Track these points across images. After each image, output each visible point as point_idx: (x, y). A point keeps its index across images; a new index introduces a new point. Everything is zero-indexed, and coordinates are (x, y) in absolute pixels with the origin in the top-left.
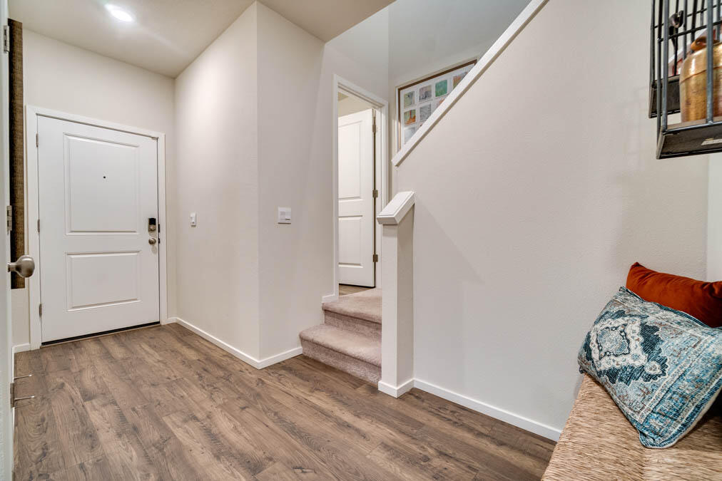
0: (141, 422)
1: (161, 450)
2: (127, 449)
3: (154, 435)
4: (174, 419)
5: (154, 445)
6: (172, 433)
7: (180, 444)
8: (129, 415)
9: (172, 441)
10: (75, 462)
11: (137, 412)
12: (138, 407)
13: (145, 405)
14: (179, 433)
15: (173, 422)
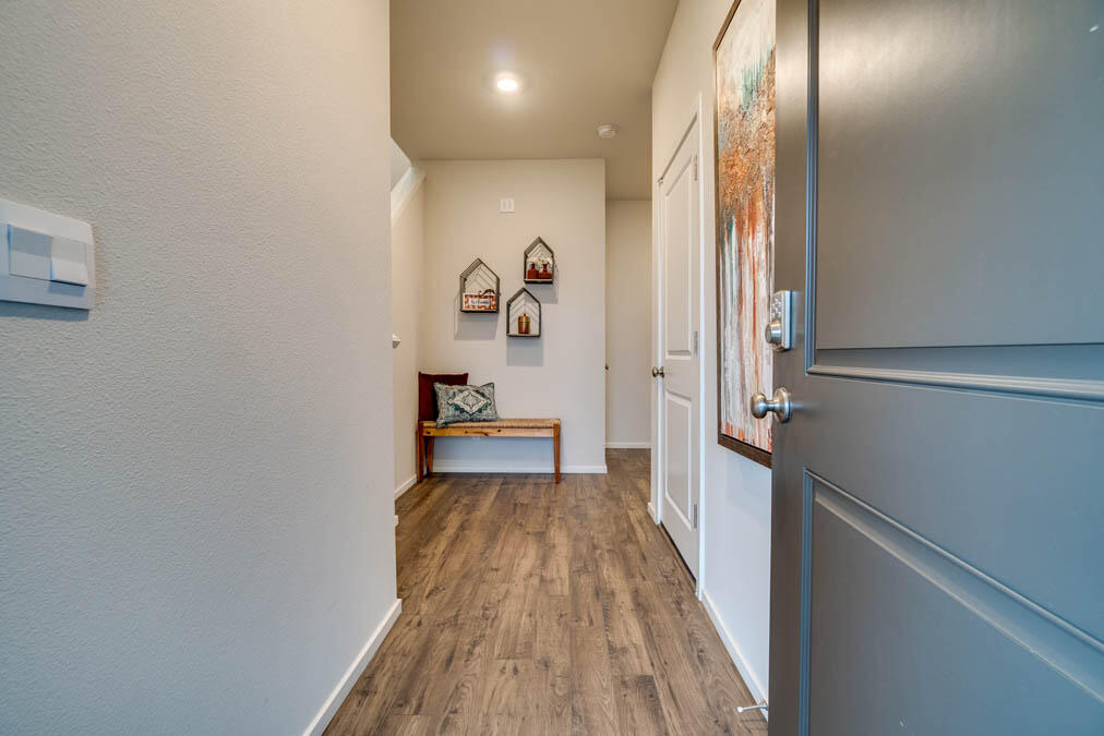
0: (589, 600)
1: (585, 566)
2: (609, 577)
3: (585, 581)
4: (559, 588)
5: (588, 572)
6: (570, 576)
7: (570, 564)
8: (598, 617)
9: (574, 569)
10: (649, 584)
11: (589, 616)
12: (584, 624)
13: (576, 624)
14: (565, 573)
15: (562, 585)
